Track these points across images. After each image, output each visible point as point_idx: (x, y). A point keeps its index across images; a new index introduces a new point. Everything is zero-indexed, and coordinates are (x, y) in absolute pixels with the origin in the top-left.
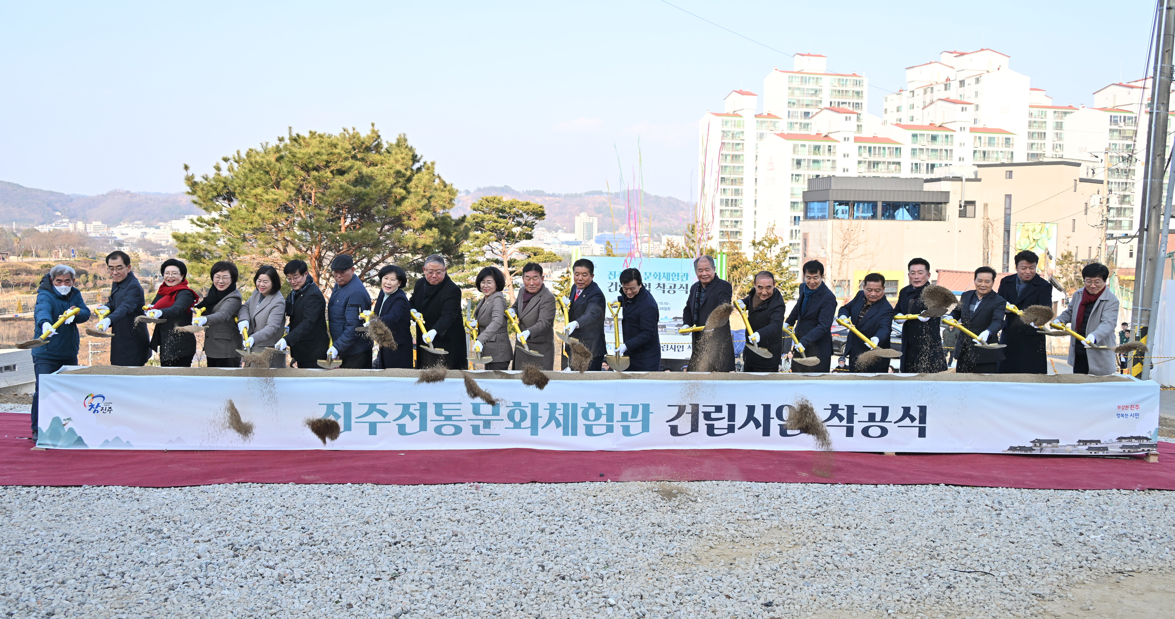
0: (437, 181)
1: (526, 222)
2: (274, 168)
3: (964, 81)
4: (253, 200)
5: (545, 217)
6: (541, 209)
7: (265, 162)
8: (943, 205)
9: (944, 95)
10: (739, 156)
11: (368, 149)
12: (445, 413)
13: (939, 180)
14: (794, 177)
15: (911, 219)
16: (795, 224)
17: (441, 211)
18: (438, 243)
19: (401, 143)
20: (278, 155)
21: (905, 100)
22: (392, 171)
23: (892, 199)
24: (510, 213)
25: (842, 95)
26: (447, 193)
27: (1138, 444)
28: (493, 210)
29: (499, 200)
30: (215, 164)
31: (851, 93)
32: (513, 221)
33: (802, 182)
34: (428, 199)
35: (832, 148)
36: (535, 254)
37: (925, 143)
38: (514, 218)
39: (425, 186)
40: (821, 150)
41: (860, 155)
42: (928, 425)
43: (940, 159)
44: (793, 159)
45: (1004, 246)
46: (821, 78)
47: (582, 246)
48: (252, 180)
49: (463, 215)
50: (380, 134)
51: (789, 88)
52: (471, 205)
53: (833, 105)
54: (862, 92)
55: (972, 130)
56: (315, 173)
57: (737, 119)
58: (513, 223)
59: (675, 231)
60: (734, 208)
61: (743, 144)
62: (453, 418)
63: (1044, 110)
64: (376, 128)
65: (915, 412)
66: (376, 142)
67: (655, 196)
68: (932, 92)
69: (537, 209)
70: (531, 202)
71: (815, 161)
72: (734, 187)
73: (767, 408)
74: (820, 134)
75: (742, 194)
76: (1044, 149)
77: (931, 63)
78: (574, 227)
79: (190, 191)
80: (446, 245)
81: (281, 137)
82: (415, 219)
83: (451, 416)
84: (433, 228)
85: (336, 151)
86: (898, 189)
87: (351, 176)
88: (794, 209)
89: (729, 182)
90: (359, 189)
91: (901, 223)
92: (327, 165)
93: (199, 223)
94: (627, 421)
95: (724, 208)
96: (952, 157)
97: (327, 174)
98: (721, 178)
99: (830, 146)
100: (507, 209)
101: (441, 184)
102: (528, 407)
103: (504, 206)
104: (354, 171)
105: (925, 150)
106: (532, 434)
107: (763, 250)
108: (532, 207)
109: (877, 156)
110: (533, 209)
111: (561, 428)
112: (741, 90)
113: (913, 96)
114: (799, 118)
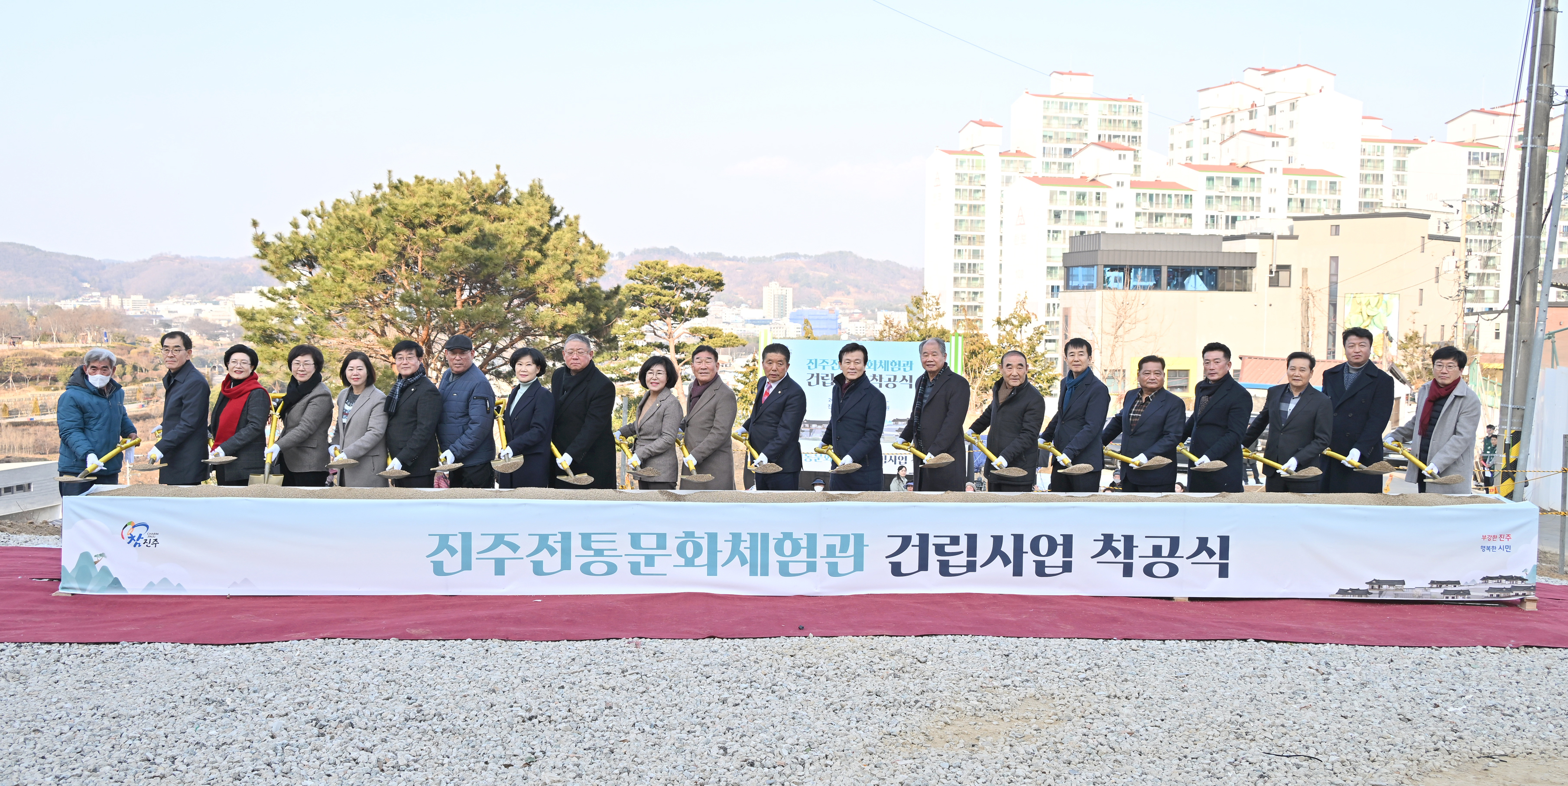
0: (582, 240)
1: (699, 294)
2: (369, 224)
3: (1275, 107)
4: (341, 267)
5: (724, 287)
6: (718, 277)
7: (357, 216)
8: (1248, 271)
9: (1249, 125)
10: (979, 206)
11: (492, 199)
12: (594, 546)
13: (1242, 237)
14: (1051, 234)
15: (1206, 288)
16: (1052, 296)
17: (588, 280)
18: (583, 322)
19: (535, 191)
20: (374, 207)
21: (1197, 132)
22: (523, 228)
23: (1180, 263)
24: (677, 282)
25: (1115, 126)
26: (596, 257)
27: (1509, 586)
28: (656, 278)
29: (663, 266)
30: (291, 220)
31: (1126, 123)
32: (682, 292)
33: (1062, 240)
34: (571, 265)
35: (1101, 196)
36: (711, 337)
37: (1224, 189)
38: (682, 289)
39: (567, 248)
40: (1087, 198)
41: (1138, 205)
42: (1232, 562)
43: (1244, 210)
44: (1050, 210)
45: (1329, 324)
46: (1086, 104)
47: (772, 326)
48: (340, 241)
49: (616, 286)
50: (507, 179)
51: (1045, 117)
52: (626, 272)
53: (1102, 139)
54: (1140, 122)
55: (1286, 171)
56: (422, 231)
57: (975, 157)
58: (682, 295)
59: (894, 306)
60: (972, 275)
61: (983, 191)
62: (606, 553)
63: (1381, 144)
64: (502, 172)
65: (1214, 544)
66: (503, 190)
67: (868, 260)
68: (1233, 122)
69: (712, 277)
70: (706, 268)
71: (1079, 213)
72: (973, 247)
73: (1018, 539)
74: (1086, 177)
75: (982, 256)
76: (1381, 197)
77: (1231, 83)
78: (762, 301)
79: (259, 254)
80: (594, 324)
81: (377, 183)
82: (553, 291)
83: (603, 550)
84: (577, 303)
85: (450, 202)
86: (1188, 250)
87: (469, 235)
88: (1051, 276)
89: (965, 241)
90: (481, 251)
91: (1193, 294)
92: (438, 220)
93: (270, 295)
94: (834, 556)
95: (959, 274)
96: (1259, 206)
97: (437, 232)
98: (956, 236)
99: (1098, 193)
100: (673, 277)
101: (588, 244)
102: (703, 538)
103: (670, 274)
104: (474, 227)
105: (1224, 198)
106: (708, 574)
107: (1011, 330)
108: (707, 275)
109: (1160, 205)
110: (708, 277)
111: (747, 566)
112: (981, 120)
113: (1208, 127)
114: (1058, 156)
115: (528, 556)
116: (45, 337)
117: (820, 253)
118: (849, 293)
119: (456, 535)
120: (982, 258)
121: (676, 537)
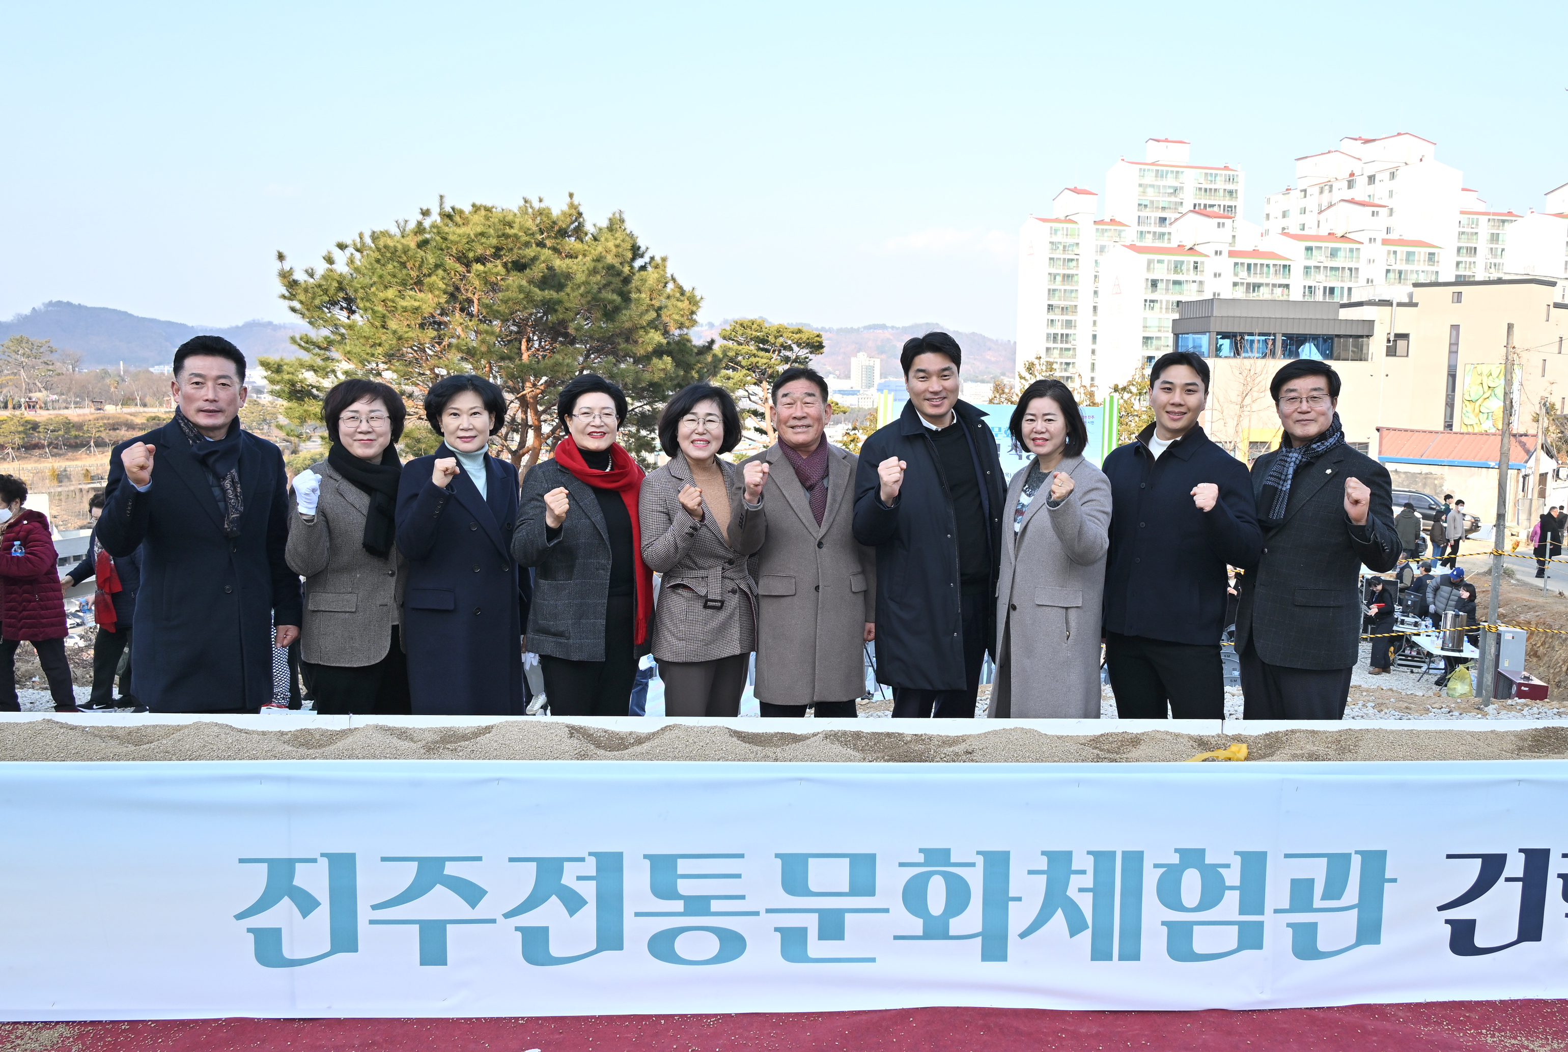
0: (671, 286)
1: (797, 357)
2: (413, 257)
3: (1374, 176)
4: (380, 308)
5: (825, 350)
6: (818, 339)
7: (400, 247)
8: (1365, 339)
9: (1349, 194)
10: (1073, 276)
11: (563, 233)
12: (685, 887)
13: (1360, 304)
14: (1148, 304)
17: (677, 332)
18: (672, 379)
19: (615, 225)
20: (420, 238)
21: (1294, 202)
22: (600, 265)
23: (1295, 331)
24: (774, 344)
25: (1210, 195)
26: (687, 302)
28: (751, 339)
29: (759, 326)
30: (324, 253)
31: (1221, 192)
32: (778, 355)
33: (1159, 310)
34: (657, 311)
35: (1199, 265)
37: (1323, 259)
38: (780, 351)
39: (652, 291)
40: (1184, 267)
41: (1236, 274)
43: (1342, 281)
44: (1147, 279)
45: (1447, 395)
46: (1182, 172)
47: (860, 397)
48: (381, 277)
49: (709, 340)
50: (581, 209)
51: (1140, 185)
53: (1197, 208)
54: (1236, 191)
55: (1385, 242)
56: (479, 267)
57: (1070, 226)
58: (778, 358)
59: (980, 378)
60: (1064, 346)
61: (1077, 260)
62: (715, 906)
63: (1475, 217)
64: (576, 201)
66: (576, 224)
68: (1330, 191)
69: (813, 338)
70: (805, 329)
71: (1176, 283)
72: (1065, 317)
74: (1184, 246)
75: (1075, 326)
76: (1474, 270)
77: (1329, 152)
78: (849, 371)
79: (287, 294)
81: (425, 208)
82: (637, 342)
83: (707, 899)
84: (665, 357)
85: (512, 232)
86: (1304, 317)
87: (538, 271)
88: (1147, 346)
89: (1058, 311)
90: (550, 294)
92: (497, 253)
93: (303, 344)
94: (1309, 908)
95: (1051, 345)
96: (1357, 277)
97: (496, 267)
98: (1049, 305)
99: (1196, 263)
100: (771, 339)
101: (677, 290)
102: (973, 865)
103: (768, 335)
104: (540, 264)
105: (1322, 268)
106: (986, 957)
107: (1129, 399)
108: (807, 337)
109: (1258, 275)
110: (808, 339)
111: (1086, 936)
112: (1075, 188)
113: (1305, 197)
114: (1153, 225)
115: (507, 915)
116: (127, 401)
117: (907, 325)
119: (314, 861)
120: (1075, 329)
121: (902, 865)
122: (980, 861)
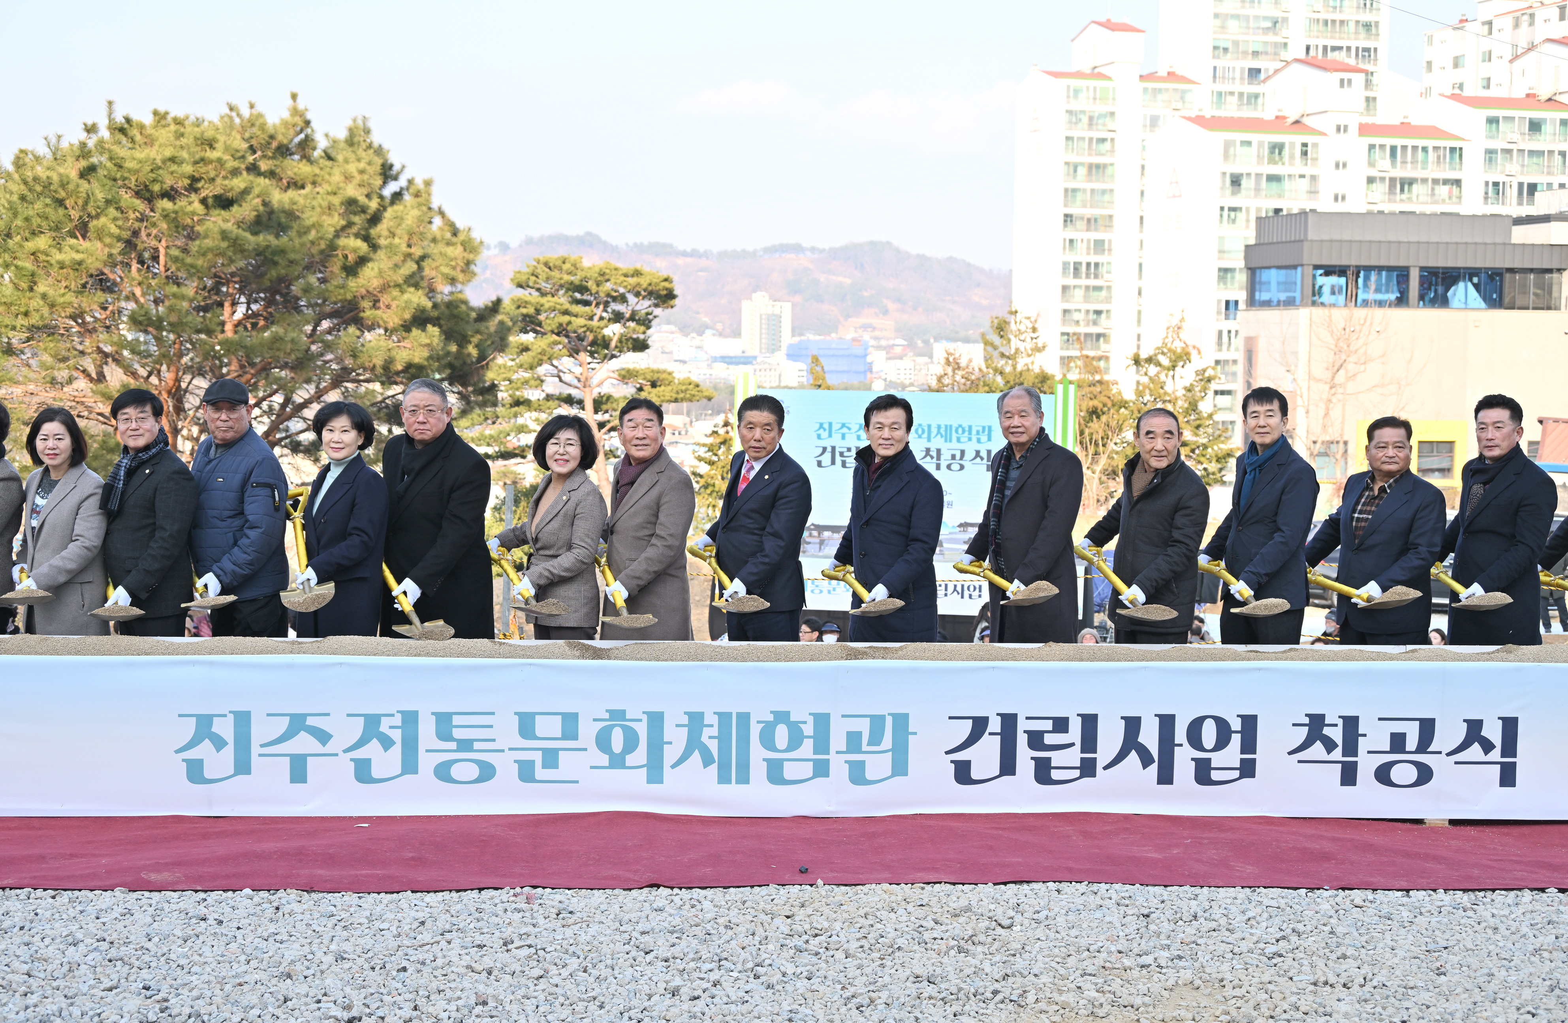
0: (438, 221)
1: (634, 313)
2: (75, 192)
4: (28, 265)
5: (676, 302)
6: (666, 284)
7: (55, 178)
8: (1555, 275)
9: (1560, 30)
10: (1105, 166)
11: (283, 151)
12: (457, 733)
13: (1546, 219)
14: (1226, 212)
15: (1483, 305)
16: (1227, 317)
17: (447, 289)
18: (438, 359)
19: (357, 137)
20: (83, 164)
21: (1472, 41)
22: (336, 200)
23: (1441, 262)
24: (597, 292)
25: (1333, 31)
26: (460, 248)
28: (561, 286)
29: (574, 265)
31: (1352, 25)
32: (605, 310)
33: (1244, 224)
34: (418, 263)
35: (1309, 149)
36: (654, 385)
37: (1516, 137)
38: (606, 304)
39: (411, 234)
40: (1286, 152)
41: (1372, 164)
42: (1522, 760)
43: (1549, 173)
44: (1224, 174)
47: (758, 367)
48: (27, 219)
49: (494, 298)
50: (309, 116)
51: (1216, 16)
52: (511, 275)
53: (1312, 52)
54: (1377, 23)
56: (166, 204)
57: (1099, 84)
58: (605, 315)
59: (962, 333)
60: (1092, 282)
61: (1112, 140)
62: (477, 746)
64: (301, 105)
65: (1493, 732)
66: (302, 136)
67: (918, 256)
68: (1532, 24)
69: (657, 284)
70: (646, 269)
71: (1273, 178)
72: (1094, 236)
73: (1167, 722)
74: (1284, 118)
75: (1110, 250)
78: (739, 324)
80: (456, 363)
81: (90, 123)
82: (388, 307)
83: (471, 741)
84: (429, 327)
85: (213, 155)
86: (1455, 240)
88: (1225, 283)
89: (1081, 225)
90: (265, 239)
91: (1462, 314)
92: (193, 185)
94: (859, 751)
95: (1070, 281)
97: (192, 206)
98: (1066, 216)
99: (1305, 145)
100: (591, 285)
101: (446, 228)
102: (640, 720)
103: (586, 279)
104: (254, 198)
105: (1515, 152)
106: (649, 781)
107: (1157, 375)
108: (648, 281)
109: (1409, 165)
110: (650, 284)
111: (714, 767)
112: (1109, 20)
113: (1490, 33)
114: (1238, 81)
115: (345, 751)
117: (837, 244)
118: (886, 312)
119: (225, 716)
120: (1110, 254)
121: (595, 720)
122: (645, 718)
